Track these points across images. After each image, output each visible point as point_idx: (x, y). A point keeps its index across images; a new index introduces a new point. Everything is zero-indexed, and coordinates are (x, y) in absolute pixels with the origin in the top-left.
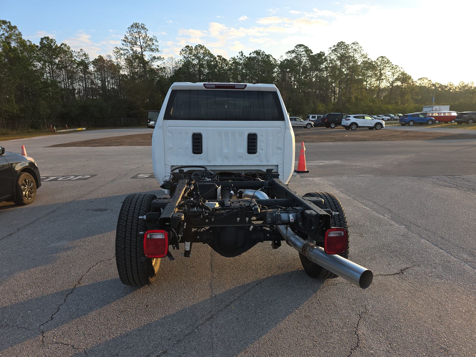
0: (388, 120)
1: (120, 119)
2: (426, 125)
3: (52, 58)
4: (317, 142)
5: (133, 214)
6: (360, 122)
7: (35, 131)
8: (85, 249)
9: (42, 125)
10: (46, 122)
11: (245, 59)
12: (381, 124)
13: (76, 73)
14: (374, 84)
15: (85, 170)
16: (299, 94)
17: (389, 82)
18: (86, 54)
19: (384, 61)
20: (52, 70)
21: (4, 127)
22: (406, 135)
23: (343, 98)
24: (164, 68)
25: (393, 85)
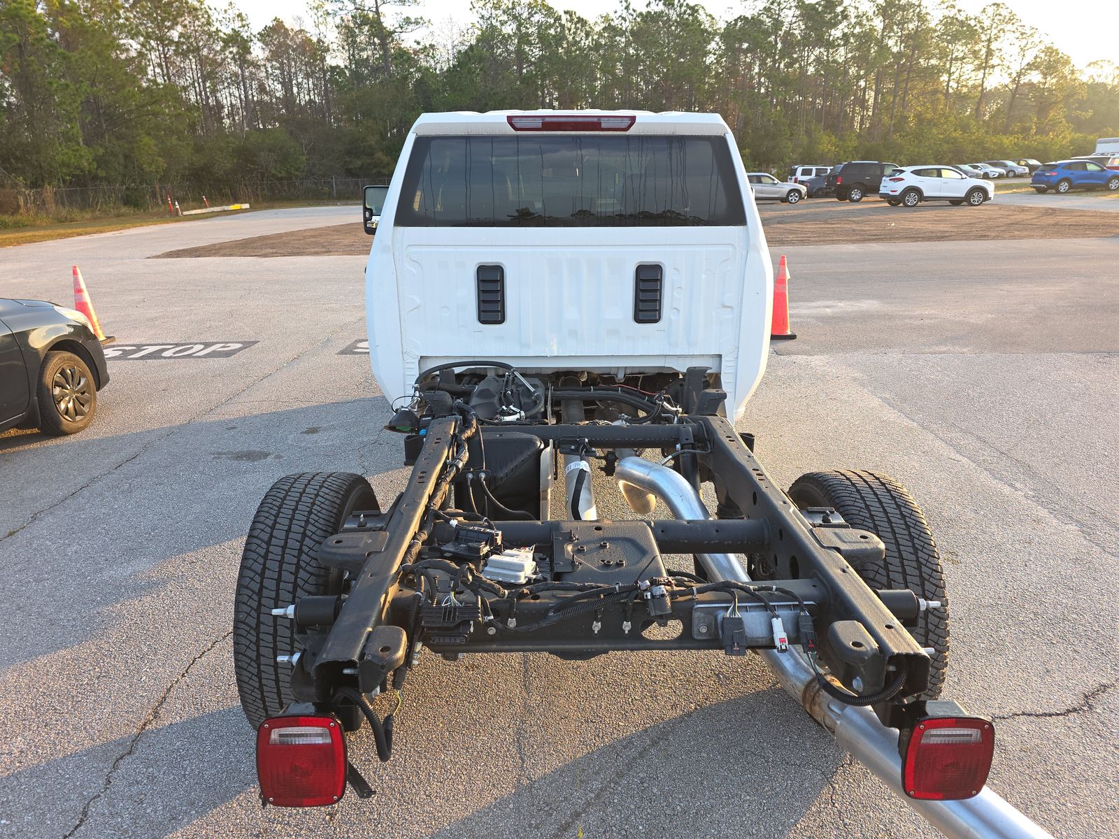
0: (1001, 176)
1: (329, 180)
2: (1102, 190)
3: (162, 27)
4: (816, 243)
5: (284, 552)
6: (929, 186)
7: (135, 211)
8: (192, 591)
9: (148, 197)
10: (158, 190)
11: (635, 19)
12: (983, 191)
13: (222, 63)
14: (968, 80)
15: (232, 327)
16: (770, 111)
17: (1010, 74)
18: (244, 15)
19: (1000, 15)
20: (165, 57)
21: (63, 204)
22: (1051, 220)
23: (886, 119)
24: (432, 46)
25: (1019, 81)
